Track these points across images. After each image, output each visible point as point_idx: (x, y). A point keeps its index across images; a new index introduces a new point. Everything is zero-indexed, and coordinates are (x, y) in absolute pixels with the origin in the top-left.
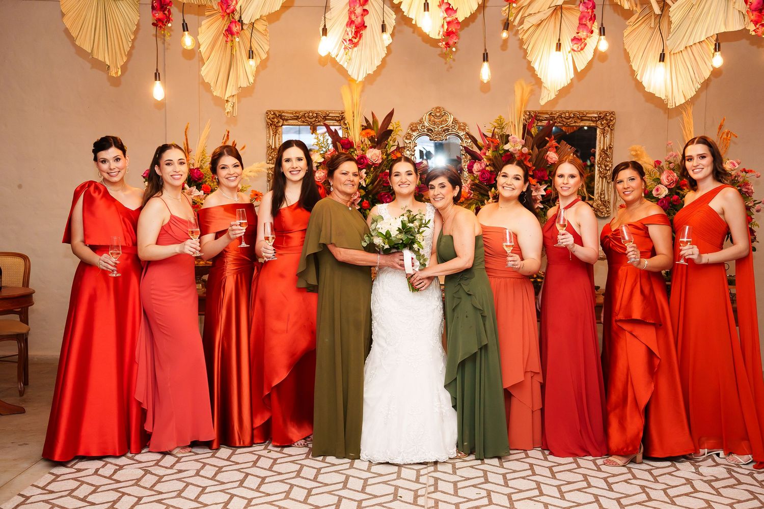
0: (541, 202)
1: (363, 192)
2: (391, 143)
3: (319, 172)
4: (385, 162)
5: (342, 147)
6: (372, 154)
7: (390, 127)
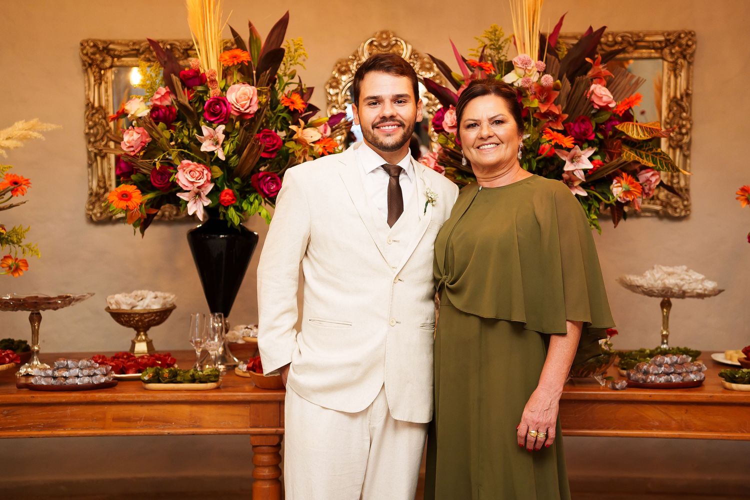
0: (584, 186)
1: (218, 172)
2: (286, 79)
3: (130, 132)
4: (267, 112)
5: (184, 84)
6: (239, 93)
7: (282, 46)
